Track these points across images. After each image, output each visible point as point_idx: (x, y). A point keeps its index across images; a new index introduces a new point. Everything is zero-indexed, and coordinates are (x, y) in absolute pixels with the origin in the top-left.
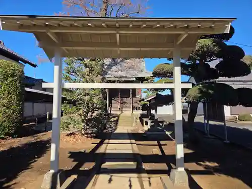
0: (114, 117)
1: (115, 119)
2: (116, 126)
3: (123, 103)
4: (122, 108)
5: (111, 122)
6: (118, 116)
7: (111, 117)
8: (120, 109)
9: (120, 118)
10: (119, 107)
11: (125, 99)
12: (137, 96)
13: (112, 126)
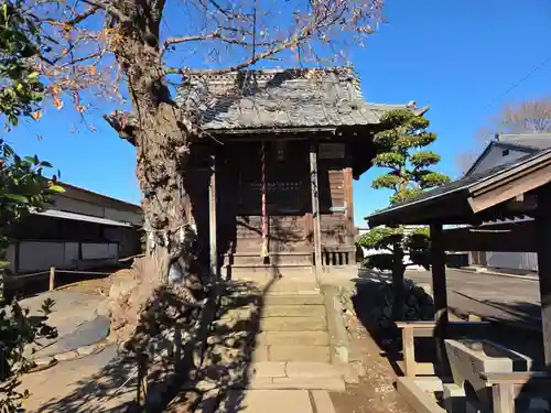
0: (240, 303)
1: (245, 313)
2: (247, 359)
3: (280, 237)
4: (277, 257)
5: (225, 330)
6: (259, 300)
7: (225, 301)
8: (267, 260)
9: (269, 309)
10: (264, 254)
11: (286, 223)
12: (334, 209)
13: (226, 361)
